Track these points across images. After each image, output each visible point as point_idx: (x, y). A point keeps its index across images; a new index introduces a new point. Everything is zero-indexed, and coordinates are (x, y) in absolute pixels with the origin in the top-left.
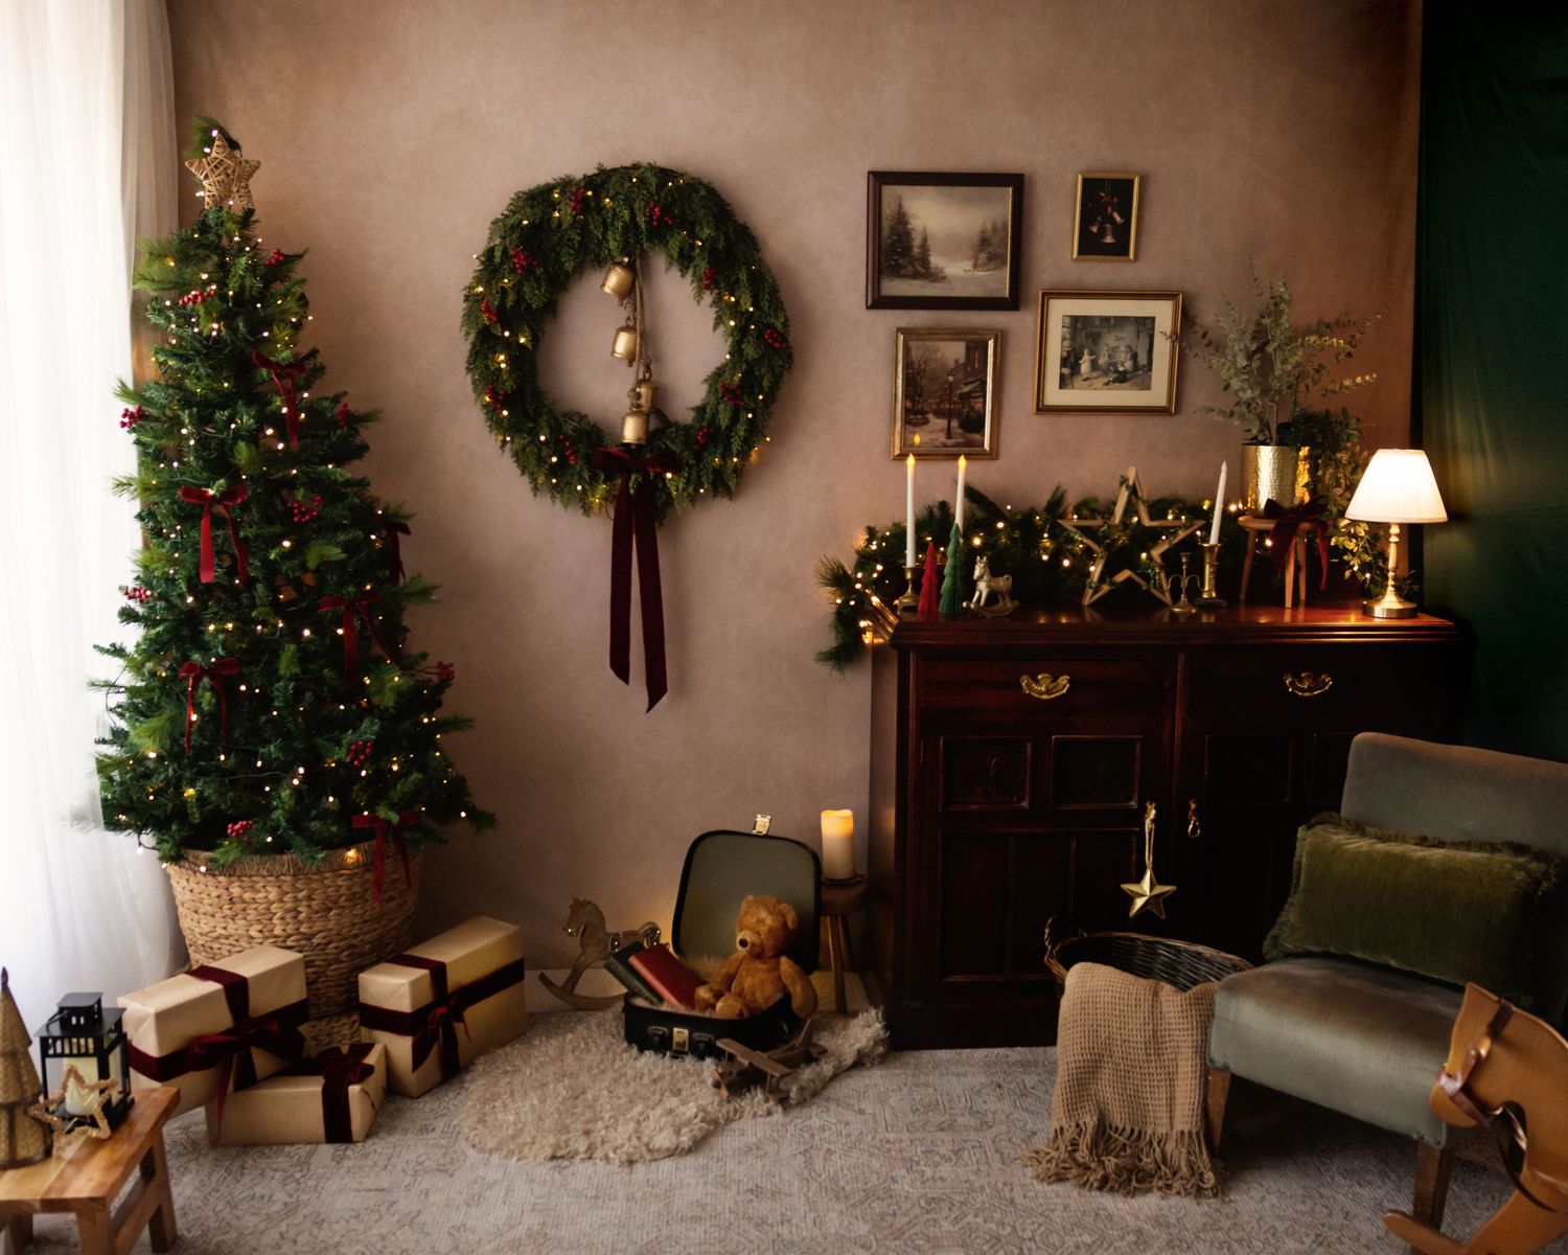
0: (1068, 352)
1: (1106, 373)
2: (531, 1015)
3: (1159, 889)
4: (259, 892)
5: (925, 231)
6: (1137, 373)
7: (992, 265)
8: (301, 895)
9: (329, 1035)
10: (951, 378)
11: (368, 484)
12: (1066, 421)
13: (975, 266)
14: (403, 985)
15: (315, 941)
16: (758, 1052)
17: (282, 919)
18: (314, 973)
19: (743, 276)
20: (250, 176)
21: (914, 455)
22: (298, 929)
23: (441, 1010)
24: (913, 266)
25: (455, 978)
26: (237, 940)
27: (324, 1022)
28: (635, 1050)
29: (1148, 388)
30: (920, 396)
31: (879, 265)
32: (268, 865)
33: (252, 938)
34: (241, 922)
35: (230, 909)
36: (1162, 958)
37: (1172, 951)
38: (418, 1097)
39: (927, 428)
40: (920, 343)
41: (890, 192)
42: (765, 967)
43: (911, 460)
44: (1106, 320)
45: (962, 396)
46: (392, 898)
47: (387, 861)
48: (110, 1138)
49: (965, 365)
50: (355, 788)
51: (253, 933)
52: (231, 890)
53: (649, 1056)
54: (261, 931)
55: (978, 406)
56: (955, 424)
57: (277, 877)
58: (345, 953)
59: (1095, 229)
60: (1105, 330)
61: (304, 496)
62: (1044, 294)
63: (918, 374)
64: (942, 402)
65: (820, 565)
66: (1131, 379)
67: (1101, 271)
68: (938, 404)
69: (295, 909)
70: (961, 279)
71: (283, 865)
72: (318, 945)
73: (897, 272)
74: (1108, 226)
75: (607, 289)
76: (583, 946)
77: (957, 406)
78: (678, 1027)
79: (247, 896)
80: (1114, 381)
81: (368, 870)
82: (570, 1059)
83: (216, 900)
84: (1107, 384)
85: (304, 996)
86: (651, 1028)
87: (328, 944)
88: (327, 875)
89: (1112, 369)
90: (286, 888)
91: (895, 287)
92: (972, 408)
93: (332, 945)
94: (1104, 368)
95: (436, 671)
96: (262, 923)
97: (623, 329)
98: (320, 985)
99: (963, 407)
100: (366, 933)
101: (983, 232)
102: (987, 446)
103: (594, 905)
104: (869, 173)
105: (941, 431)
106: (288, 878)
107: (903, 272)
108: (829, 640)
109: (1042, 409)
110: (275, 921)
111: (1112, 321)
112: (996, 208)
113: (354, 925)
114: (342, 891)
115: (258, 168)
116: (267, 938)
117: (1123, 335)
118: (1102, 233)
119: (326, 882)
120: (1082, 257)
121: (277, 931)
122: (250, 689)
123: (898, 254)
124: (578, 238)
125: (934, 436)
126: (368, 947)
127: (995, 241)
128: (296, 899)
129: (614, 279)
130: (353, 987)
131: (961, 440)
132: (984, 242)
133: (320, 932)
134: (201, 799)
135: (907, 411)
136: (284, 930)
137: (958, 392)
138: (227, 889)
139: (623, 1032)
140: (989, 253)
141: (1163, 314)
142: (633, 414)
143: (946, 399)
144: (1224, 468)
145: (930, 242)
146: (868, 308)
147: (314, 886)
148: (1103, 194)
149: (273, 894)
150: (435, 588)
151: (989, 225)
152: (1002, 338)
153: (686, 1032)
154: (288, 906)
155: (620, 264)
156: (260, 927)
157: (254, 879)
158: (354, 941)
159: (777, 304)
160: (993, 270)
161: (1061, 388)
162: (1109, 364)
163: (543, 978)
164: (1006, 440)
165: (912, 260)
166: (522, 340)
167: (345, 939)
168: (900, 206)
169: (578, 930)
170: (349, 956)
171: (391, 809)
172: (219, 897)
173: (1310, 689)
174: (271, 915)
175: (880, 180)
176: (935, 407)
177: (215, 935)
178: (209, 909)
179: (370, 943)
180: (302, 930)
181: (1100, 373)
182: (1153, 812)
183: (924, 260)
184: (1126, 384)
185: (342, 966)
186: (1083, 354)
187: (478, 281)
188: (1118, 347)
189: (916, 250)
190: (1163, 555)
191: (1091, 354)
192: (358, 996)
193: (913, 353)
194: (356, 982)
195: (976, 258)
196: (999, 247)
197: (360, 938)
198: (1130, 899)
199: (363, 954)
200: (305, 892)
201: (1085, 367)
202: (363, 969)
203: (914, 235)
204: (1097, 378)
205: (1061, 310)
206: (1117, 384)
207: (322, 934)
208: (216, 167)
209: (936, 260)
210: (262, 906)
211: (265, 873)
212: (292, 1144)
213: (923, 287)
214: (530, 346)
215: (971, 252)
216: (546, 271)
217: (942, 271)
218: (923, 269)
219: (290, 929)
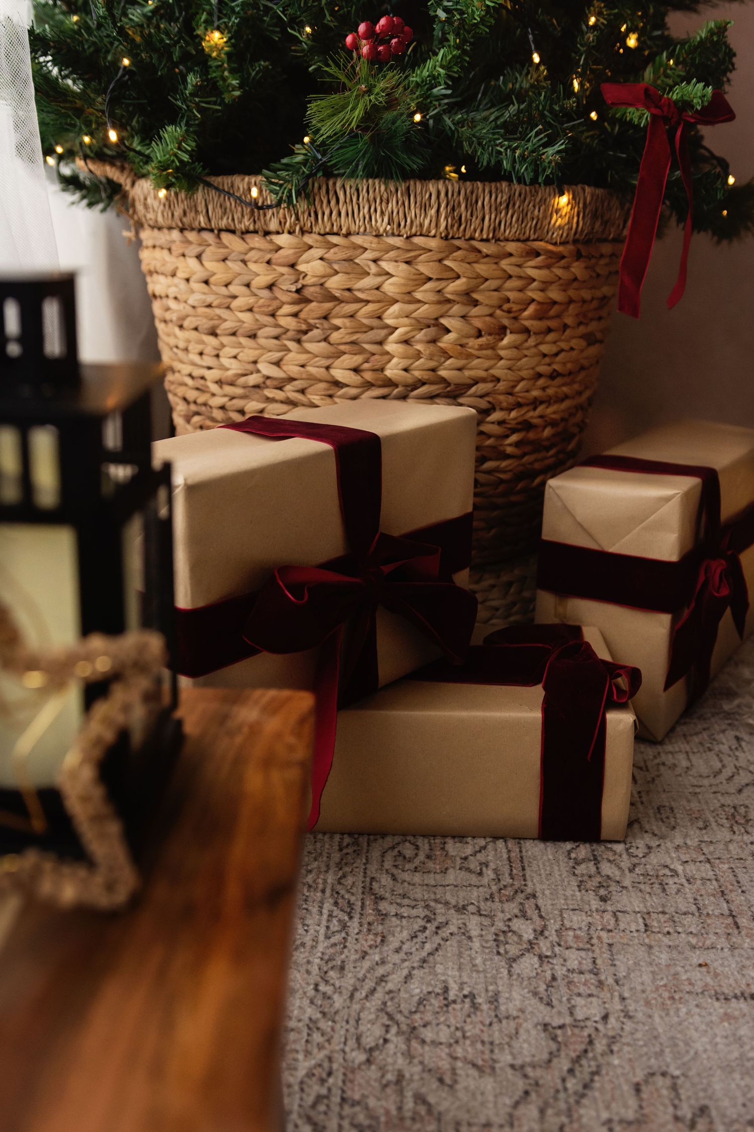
4: (365, 273)
8: (454, 287)
17: (406, 342)
26: (302, 391)
32: (393, 204)
33: (337, 384)
35: (295, 315)
51: (339, 374)
52: (301, 267)
54: (356, 370)
58: (514, 438)
69: (436, 323)
79: (337, 282)
83: (265, 296)
88: (511, 247)
90: (424, 267)
93: (496, 416)
96: (362, 351)
100: (548, 401)
106: (433, 244)
110: (391, 346)
113: (537, 378)
114: (531, 292)
116: (369, 385)
119: (506, 264)
121: (393, 370)
126: (547, 432)
128: (441, 298)
134: (239, 59)
138: (293, 266)
147: (481, 269)
149: (396, 280)
154: (423, 311)
156: (357, 360)
157: (358, 240)
158: (532, 415)
167: (519, 405)
170: (517, 444)
172: (270, 287)
174: (382, 333)
177: (253, 379)
178: (246, 317)
179: (553, 424)
180: (443, 373)
185: (504, 464)
192: (538, 531)
194: (538, 498)
197: (540, 410)
200: (463, 280)
210: (370, 307)
211: (382, 225)
212: (460, 836)
219: (421, 369)
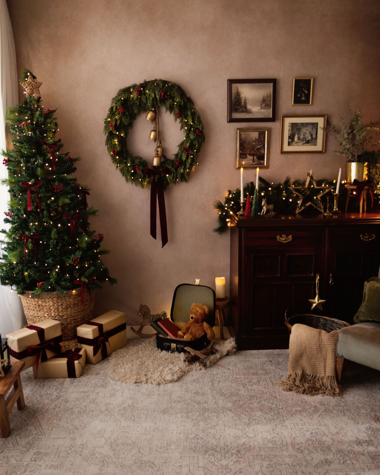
0: (290, 134)
1: (303, 141)
2: (129, 339)
3: (320, 301)
4: (47, 303)
5: (245, 97)
6: (312, 141)
7: (267, 108)
8: (59, 304)
9: (68, 346)
10: (254, 144)
11: (77, 180)
12: (290, 156)
13: (261, 108)
14: (90, 331)
15: (64, 318)
16: (197, 351)
17: (54, 311)
18: (64, 327)
19: (189, 113)
20: (39, 87)
21: (243, 168)
23: (102, 338)
24: (242, 109)
25: (105, 329)
26: (41, 318)
27: (67, 342)
28: (160, 350)
29: (316, 145)
30: (244, 149)
31: (231, 108)
32: (49, 295)
33: (45, 317)
34: (42, 312)
35: (39, 308)
36: (322, 322)
37: (325, 320)
38: (95, 364)
39: (247, 159)
40: (244, 133)
41: (234, 86)
42: (199, 325)
43: (242, 169)
44: (302, 124)
45: (257, 149)
46: (86, 305)
47: (85, 294)
48: (5, 377)
49: (259, 139)
50: (75, 272)
51: (46, 315)
53: (164, 352)
54: (48, 315)
55: (263, 152)
56: (255, 158)
57: (52, 299)
58: (73, 321)
59: (299, 95)
60: (303, 127)
61: (57, 184)
62: (283, 116)
63: (244, 142)
64: (251, 151)
65: (214, 202)
66: (310, 142)
67: (301, 109)
68: (250, 152)
69: (58, 308)
70: (257, 112)
71: (54, 295)
72: (65, 319)
73: (237, 111)
74: (303, 94)
75: (148, 119)
76: (144, 319)
77: (256, 152)
78: (173, 343)
79: (43, 304)
80: (305, 143)
81: (79, 296)
82: (140, 353)
83: (34, 306)
84: (303, 144)
85: (61, 334)
86: (165, 344)
87: (68, 318)
88: (67, 298)
90: (55, 302)
91: (236, 115)
92: (261, 153)
94: (302, 139)
95: (98, 236)
96: (48, 312)
97: (153, 131)
98: (65, 331)
100: (79, 315)
101: (264, 97)
102: (265, 164)
103: (147, 306)
104: (228, 80)
105: (251, 160)
106: (56, 299)
107: (239, 111)
108: (217, 225)
109: (283, 152)
110: (52, 312)
111: (304, 124)
112: (268, 89)
113: (75, 313)
114: (72, 303)
115: (42, 84)
116: (49, 317)
117: (308, 129)
118: (301, 96)
119: (67, 300)
120: (295, 104)
121: (53, 315)
122: (43, 242)
123: (237, 105)
124: (139, 103)
125: (249, 162)
126: (79, 319)
127: (267, 100)
128: (58, 305)
129: (150, 115)
130: (75, 331)
131: (257, 163)
132: (264, 100)
134: (29, 276)
135: (240, 154)
138: (38, 302)
139: (156, 345)
140: (265, 104)
141: (320, 121)
142: (156, 157)
144: (340, 169)
145: (247, 101)
146: (228, 122)
147: (63, 301)
148: (301, 84)
149: (51, 304)
150: (97, 211)
151: (265, 95)
152: (270, 130)
153: (175, 345)
154: (56, 307)
155: (151, 111)
156: (48, 314)
157: (46, 299)
158: (75, 318)
159: (200, 122)
160: (267, 109)
161: (288, 146)
162: (304, 138)
163: (132, 328)
164: (271, 163)
165: (241, 107)
166: (122, 135)
167: (73, 317)
168: (238, 90)
169: (142, 314)
170: (74, 322)
171: (85, 278)
172: (35, 305)
173: (368, 239)
174: (51, 310)
175: (231, 82)
177: (34, 316)
178: (32, 308)
179: (80, 318)
180: (60, 314)
181: (301, 141)
182: (318, 277)
183: (245, 107)
184: (309, 144)
185: (72, 325)
187: (108, 117)
188: (306, 133)
189: (243, 104)
190: (321, 197)
191: (298, 135)
192: (77, 334)
193: (242, 136)
194: (76, 330)
195: (261, 106)
196: (269, 102)
197: (77, 317)
198: (311, 304)
199: (78, 322)
201: (296, 139)
202: (78, 326)
203: (242, 99)
204: (300, 142)
205: (288, 121)
207: (66, 316)
208: (29, 84)
209: (249, 107)
210: (48, 307)
211: (48, 297)
212: (58, 378)
213: (245, 115)
214: (124, 136)
215: (260, 104)
216: (129, 113)
217: (251, 110)
218: (245, 110)
219: (56, 314)
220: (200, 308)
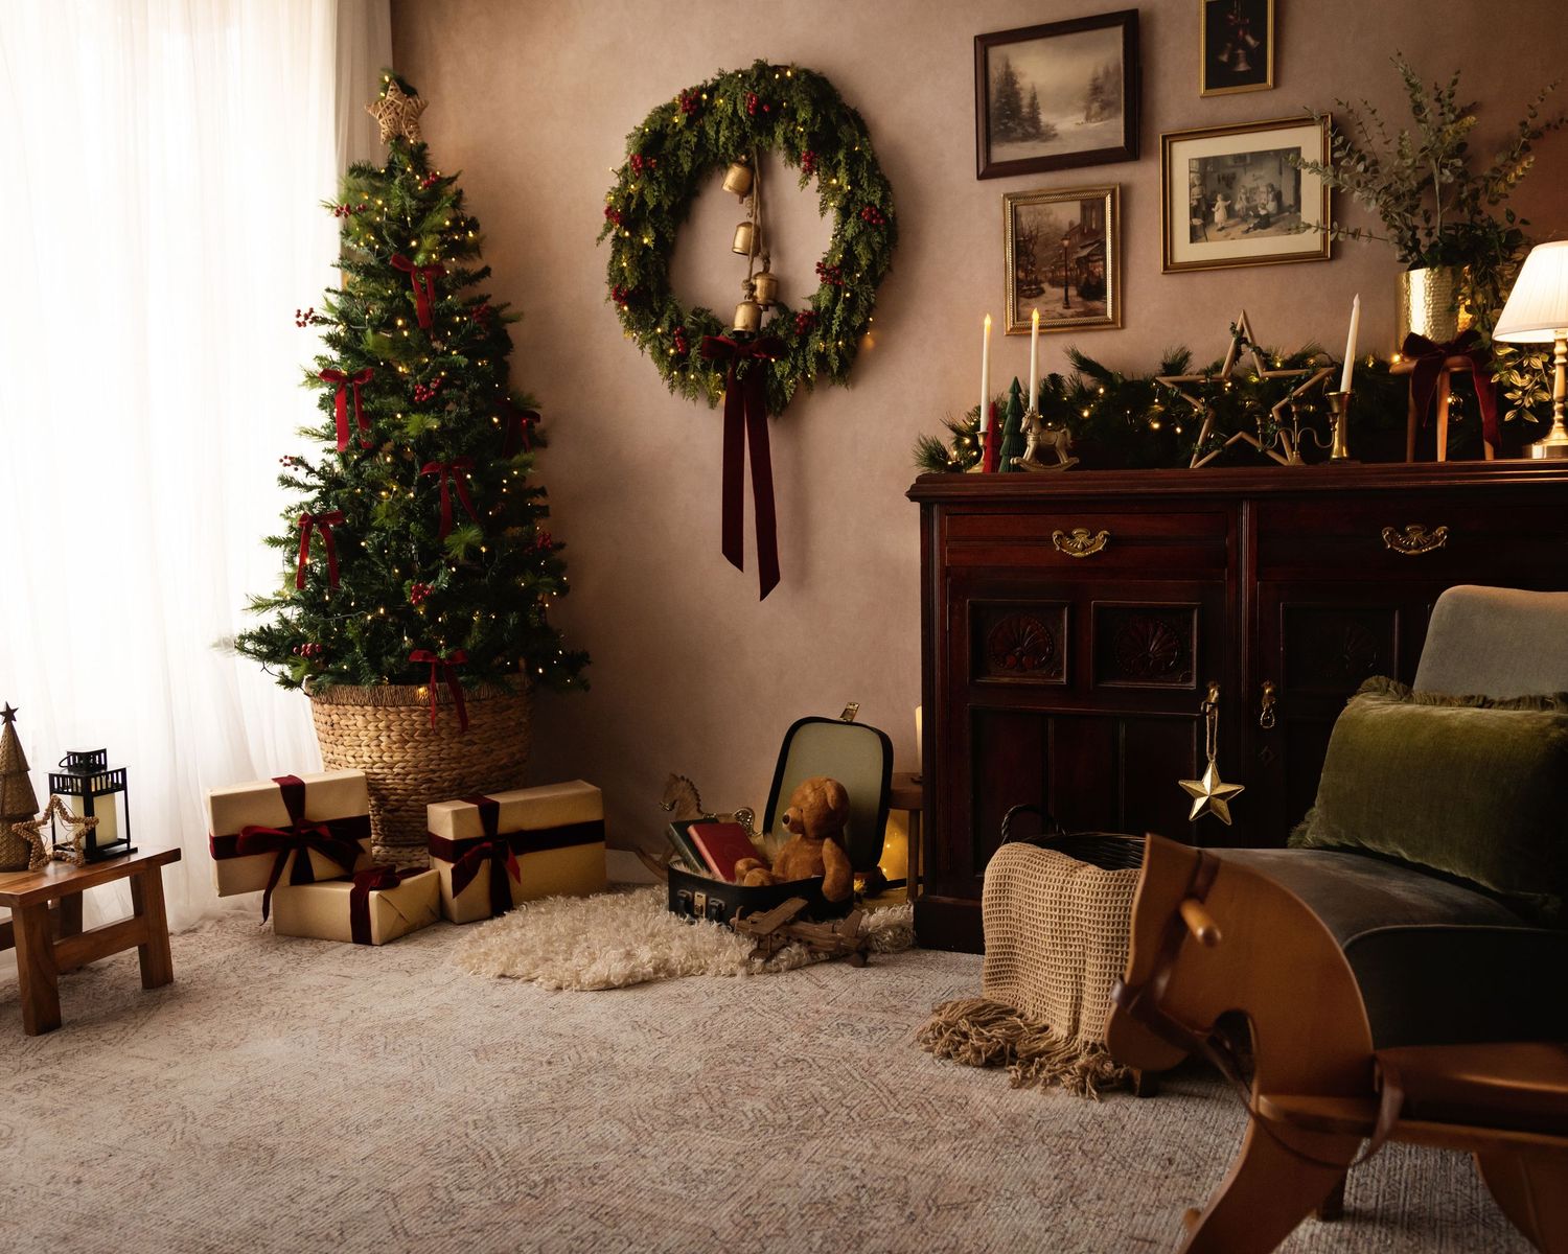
0: (1198, 200)
1: (1244, 219)
3: (1223, 789)
4: (350, 720)
5: (1033, 88)
6: (1284, 215)
7: (1106, 113)
8: (381, 725)
12: (1201, 280)
13: (1088, 118)
14: (448, 813)
15: (396, 770)
19: (841, 156)
20: (420, 113)
22: (381, 757)
23: (485, 845)
24: (1023, 127)
25: (507, 822)
29: (1298, 230)
30: (1033, 265)
31: (988, 128)
39: (1043, 298)
40: (1031, 208)
41: (996, 53)
42: (810, 847)
44: (1240, 159)
45: (1079, 259)
49: (1082, 226)
54: (354, 757)
55: (1098, 271)
56: (1073, 292)
57: (362, 707)
58: (424, 786)
59: (1224, 58)
60: (1241, 170)
62: (1164, 138)
63: (1030, 240)
64: (1058, 268)
65: (917, 443)
66: (1275, 223)
67: (1236, 103)
68: (1053, 272)
69: (377, 738)
70: (1074, 134)
71: (365, 695)
72: (398, 774)
73: (1008, 136)
74: (1240, 51)
75: (726, 188)
77: (1074, 273)
78: (699, 890)
80: (1255, 228)
81: (442, 710)
84: (1247, 231)
86: (680, 892)
87: (407, 775)
88: (402, 709)
89: (1251, 213)
90: (369, 718)
91: (1004, 153)
92: (1091, 273)
93: (410, 777)
97: (743, 224)
99: (1081, 273)
100: (444, 771)
101: (1095, 80)
102: (1109, 314)
104: (976, 37)
105: (1057, 301)
106: (370, 708)
107: (1014, 135)
109: (1170, 267)
111: (1248, 160)
112: (1107, 51)
113: (431, 760)
114: (418, 726)
115: (426, 106)
117: (1262, 173)
118: (1234, 60)
119: (401, 715)
120: (1211, 92)
121: (365, 757)
123: (1008, 117)
124: (695, 140)
125: (1050, 307)
127: (1105, 88)
128: (378, 729)
129: (732, 176)
130: (426, 820)
131: (1082, 310)
132: (1096, 90)
133: (399, 762)
135: (1018, 282)
136: (370, 757)
137: (1075, 257)
140: (1102, 101)
141: (1310, 142)
142: (745, 304)
143: (1061, 266)
144: (1356, 301)
145: (1039, 100)
146: (980, 177)
147: (390, 717)
148: (1231, 17)
149: (360, 722)
151: (1101, 72)
152: (1120, 194)
153: (704, 896)
154: (372, 734)
155: (740, 163)
157: (346, 707)
159: (876, 181)
160: (1107, 118)
161: (1192, 241)
162: (1248, 209)
164: (1130, 308)
165: (1021, 121)
166: (646, 241)
168: (1008, 66)
169: (673, 805)
170: (429, 789)
173: (1418, 546)
175: (987, 42)
176: (1050, 275)
180: (384, 759)
182: (1215, 694)
183: (1034, 119)
184: (1269, 230)
185: (421, 797)
186: (1217, 201)
188: (1258, 188)
189: (1025, 110)
191: (1225, 199)
192: (426, 824)
193: (1023, 219)
194: (426, 811)
195: (1088, 108)
196: (1112, 93)
197: (437, 774)
201: (1219, 215)
203: (1023, 94)
205: (1185, 154)
206: (1259, 230)
208: (388, 108)
209: (1045, 118)
213: (1033, 148)
214: (652, 246)
215: (1082, 104)
216: (666, 174)
217: (1052, 128)
218: (1033, 129)
219: (375, 757)
220: (814, 790)
